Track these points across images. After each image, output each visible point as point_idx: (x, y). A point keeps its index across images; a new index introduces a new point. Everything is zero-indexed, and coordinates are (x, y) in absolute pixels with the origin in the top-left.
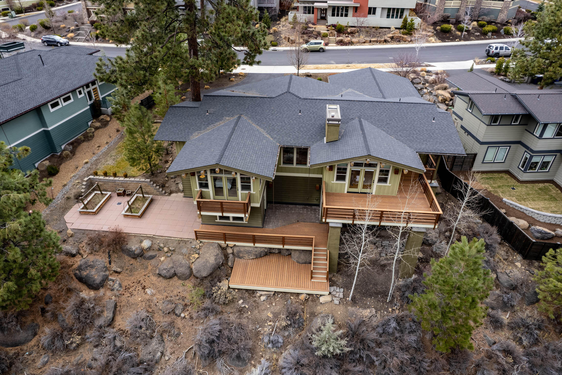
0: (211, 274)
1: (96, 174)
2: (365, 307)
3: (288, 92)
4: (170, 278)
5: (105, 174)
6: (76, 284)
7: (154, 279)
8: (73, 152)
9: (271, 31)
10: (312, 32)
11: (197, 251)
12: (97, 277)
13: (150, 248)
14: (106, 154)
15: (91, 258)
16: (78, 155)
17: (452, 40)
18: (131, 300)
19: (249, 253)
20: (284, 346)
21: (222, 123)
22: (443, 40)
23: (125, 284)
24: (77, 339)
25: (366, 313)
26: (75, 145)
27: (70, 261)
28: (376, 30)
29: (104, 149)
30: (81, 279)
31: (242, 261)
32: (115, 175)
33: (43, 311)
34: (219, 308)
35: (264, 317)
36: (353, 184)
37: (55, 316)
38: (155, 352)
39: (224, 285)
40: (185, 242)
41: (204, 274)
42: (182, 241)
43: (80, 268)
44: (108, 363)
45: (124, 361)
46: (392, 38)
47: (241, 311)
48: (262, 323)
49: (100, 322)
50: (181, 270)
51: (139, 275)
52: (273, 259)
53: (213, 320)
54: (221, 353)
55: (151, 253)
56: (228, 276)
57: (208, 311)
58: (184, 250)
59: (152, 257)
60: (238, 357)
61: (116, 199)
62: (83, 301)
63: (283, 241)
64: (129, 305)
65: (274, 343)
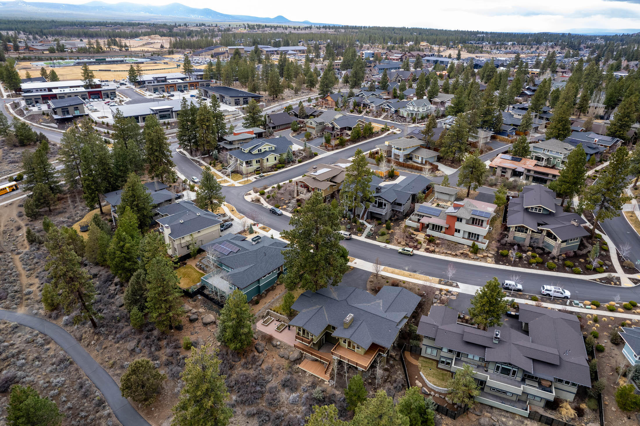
0: (294, 361)
1: (271, 310)
2: (338, 390)
3: (346, 300)
4: (282, 357)
5: (274, 311)
6: (254, 349)
7: (277, 356)
8: (266, 295)
9: (390, 232)
10: (413, 238)
11: (293, 351)
12: (261, 350)
13: (279, 345)
14: (277, 299)
15: (261, 342)
16: (267, 297)
17: (504, 264)
18: (268, 360)
19: (310, 358)
20: (306, 391)
21: (315, 308)
22: (497, 262)
23: (268, 354)
24: (250, 366)
25: (337, 392)
26: (268, 291)
27: (255, 341)
28: (455, 245)
29: (277, 296)
30: (256, 348)
31: (307, 360)
32: (277, 312)
33: (244, 355)
34: (292, 373)
35: (305, 381)
36: (349, 345)
37: (246, 357)
38: (270, 378)
39: (298, 366)
40: (291, 347)
41: (292, 360)
42: (289, 346)
43: (256, 344)
44: (256, 376)
45: (261, 377)
46: (462, 253)
47: (299, 376)
48: (303, 382)
49: (257, 364)
50: (286, 356)
51: (273, 353)
52: (317, 363)
53: (289, 376)
54: (287, 386)
55: (279, 347)
56: (300, 364)
57: (289, 373)
58: (289, 350)
59: (279, 348)
60: (291, 389)
61: (275, 322)
62: (255, 356)
63: (321, 358)
64: (267, 362)
65: (304, 389)
